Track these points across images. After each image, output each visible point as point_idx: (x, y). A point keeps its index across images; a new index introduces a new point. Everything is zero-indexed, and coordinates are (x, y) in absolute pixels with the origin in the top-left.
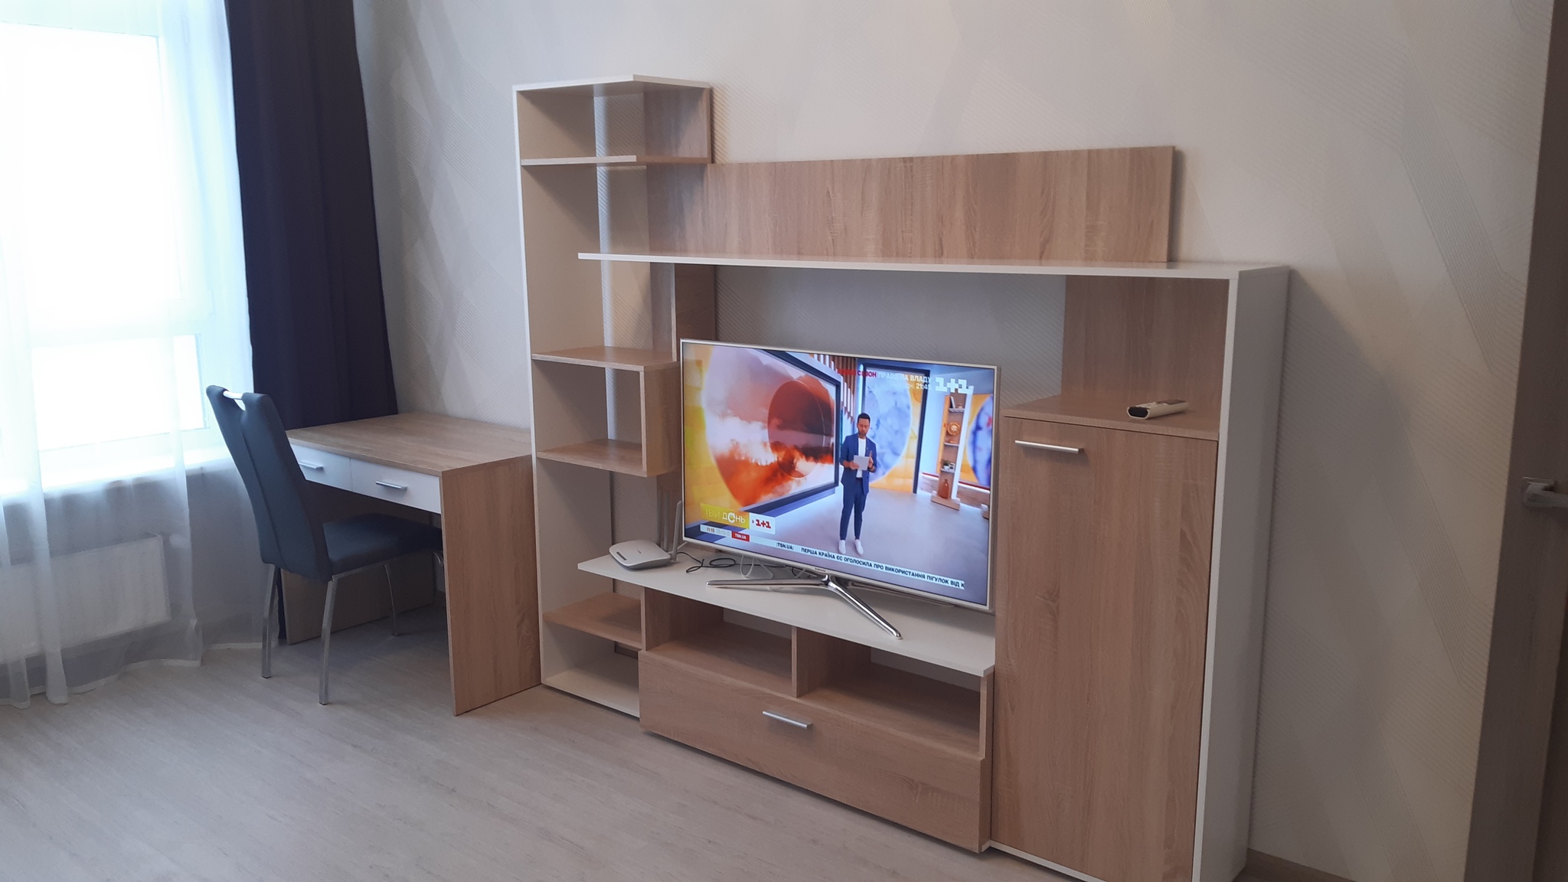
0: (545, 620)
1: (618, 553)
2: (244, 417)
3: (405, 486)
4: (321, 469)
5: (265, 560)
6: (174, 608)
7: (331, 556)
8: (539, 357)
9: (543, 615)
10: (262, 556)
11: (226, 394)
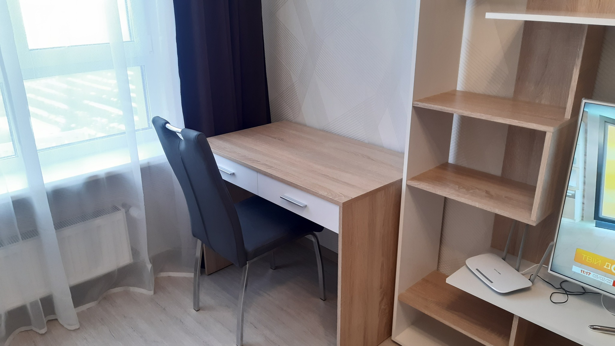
0: (400, 301)
1: (477, 269)
2: (183, 146)
3: (306, 204)
4: (233, 174)
5: (194, 235)
6: (135, 252)
7: (246, 245)
8: (421, 105)
9: (399, 297)
10: (192, 232)
11: (168, 126)
